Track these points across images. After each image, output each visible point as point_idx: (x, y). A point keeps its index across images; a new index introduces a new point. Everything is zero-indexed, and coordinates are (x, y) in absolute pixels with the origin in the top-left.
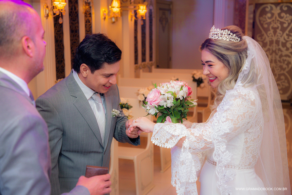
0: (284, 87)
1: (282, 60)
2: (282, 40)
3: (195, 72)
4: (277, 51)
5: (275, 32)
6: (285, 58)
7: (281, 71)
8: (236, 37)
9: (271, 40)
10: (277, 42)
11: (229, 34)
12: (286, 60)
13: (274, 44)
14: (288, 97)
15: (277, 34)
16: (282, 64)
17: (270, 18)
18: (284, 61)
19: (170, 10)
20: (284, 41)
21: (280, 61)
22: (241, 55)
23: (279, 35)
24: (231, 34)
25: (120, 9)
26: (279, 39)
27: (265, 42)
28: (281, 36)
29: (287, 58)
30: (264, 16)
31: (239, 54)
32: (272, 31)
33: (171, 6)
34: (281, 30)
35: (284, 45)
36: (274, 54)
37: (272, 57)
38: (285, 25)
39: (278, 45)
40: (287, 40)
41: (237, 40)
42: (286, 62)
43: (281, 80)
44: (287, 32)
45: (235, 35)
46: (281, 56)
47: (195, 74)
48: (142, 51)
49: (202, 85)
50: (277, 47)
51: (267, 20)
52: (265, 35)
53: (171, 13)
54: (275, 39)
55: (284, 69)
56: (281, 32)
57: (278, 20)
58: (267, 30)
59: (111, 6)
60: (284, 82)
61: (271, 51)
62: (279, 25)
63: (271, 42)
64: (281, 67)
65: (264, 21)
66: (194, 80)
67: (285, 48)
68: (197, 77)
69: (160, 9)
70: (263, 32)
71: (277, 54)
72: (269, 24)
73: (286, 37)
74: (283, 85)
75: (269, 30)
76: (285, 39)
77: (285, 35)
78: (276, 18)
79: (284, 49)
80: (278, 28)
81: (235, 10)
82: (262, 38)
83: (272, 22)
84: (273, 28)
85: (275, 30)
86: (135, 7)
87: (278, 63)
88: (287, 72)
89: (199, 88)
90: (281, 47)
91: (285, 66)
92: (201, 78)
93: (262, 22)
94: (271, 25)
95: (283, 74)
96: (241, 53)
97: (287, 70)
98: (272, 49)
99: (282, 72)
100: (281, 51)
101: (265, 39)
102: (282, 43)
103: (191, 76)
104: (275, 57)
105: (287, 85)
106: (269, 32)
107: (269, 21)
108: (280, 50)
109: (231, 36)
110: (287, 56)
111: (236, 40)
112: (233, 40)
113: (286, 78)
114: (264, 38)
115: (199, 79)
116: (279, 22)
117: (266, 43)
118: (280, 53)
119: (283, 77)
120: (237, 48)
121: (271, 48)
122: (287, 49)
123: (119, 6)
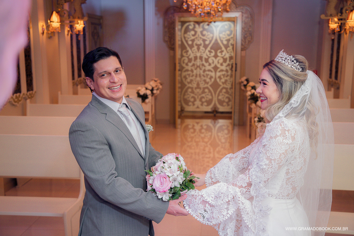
0: (208, 99)
1: (205, 75)
2: (205, 56)
3: (139, 88)
4: (201, 66)
5: (198, 49)
6: (208, 73)
7: (204, 85)
8: (299, 66)
9: (195, 55)
10: (201, 58)
11: (293, 61)
12: (208, 75)
13: (198, 60)
14: (212, 109)
15: (201, 50)
16: (205, 78)
17: (193, 35)
18: (207, 75)
19: (100, 25)
20: (207, 57)
21: (204, 76)
22: (296, 84)
23: (202, 51)
24: (295, 61)
25: (60, 23)
26: (202, 55)
27: (190, 57)
28: (204, 53)
29: (210, 73)
30: (188, 33)
31: (295, 82)
32: (195, 48)
33: (101, 21)
34: (204, 47)
35: (207, 60)
36: (198, 69)
37: (197, 72)
38: (207, 43)
39: (202, 61)
40: (209, 56)
41: (299, 69)
42: (209, 77)
43: (206, 92)
44: (209, 49)
45: (298, 64)
46: (204, 71)
47: (140, 90)
48: (78, 66)
49: (147, 101)
50: (201, 63)
51: (191, 38)
52: (190, 51)
53: (101, 28)
54: (198, 55)
55: (208, 83)
56: (204, 49)
57: (201, 38)
58: (191, 46)
59: (50, 20)
60: (208, 95)
61: (196, 66)
62: (202, 42)
63: (196, 58)
64: (205, 81)
65: (189, 38)
66: (139, 95)
67: (208, 64)
68: (142, 93)
69: (92, 24)
70: (188, 48)
71: (201, 69)
72: (193, 41)
73: (208, 53)
74: (207, 98)
75: (193, 47)
76: (207, 56)
77: (207, 51)
78: (199, 35)
79: (206, 64)
80: (201, 45)
81: (165, 27)
82: (187, 54)
83: (195, 39)
84: (196, 45)
85: (198, 46)
86: (70, 22)
87: (202, 77)
88: (211, 86)
89: (143, 104)
90: (204, 62)
91: (208, 80)
92: (146, 94)
93: (187, 39)
94: (195, 43)
95: (207, 88)
96: (297, 83)
97: (210, 83)
98: (197, 65)
99: (206, 86)
100: (205, 66)
101: (190, 55)
102: (205, 59)
103: (136, 91)
104: (199, 72)
105: (210, 97)
106: (193, 49)
107: (193, 38)
108: (203, 65)
109: (294, 63)
110: (209, 70)
111: (297, 69)
112: (294, 68)
113: (210, 91)
114: (189, 53)
115: (144, 94)
116: (202, 39)
117: (191, 59)
118: (203, 68)
119: (206, 90)
120: (295, 76)
121: (195, 63)
122: (210, 65)
123: (59, 21)
